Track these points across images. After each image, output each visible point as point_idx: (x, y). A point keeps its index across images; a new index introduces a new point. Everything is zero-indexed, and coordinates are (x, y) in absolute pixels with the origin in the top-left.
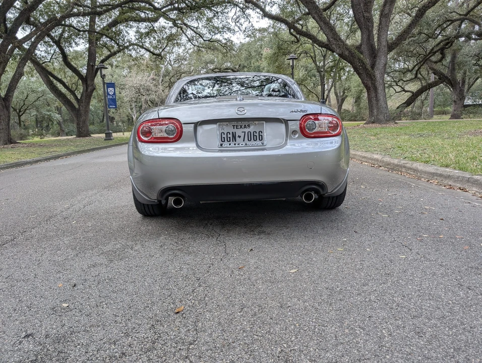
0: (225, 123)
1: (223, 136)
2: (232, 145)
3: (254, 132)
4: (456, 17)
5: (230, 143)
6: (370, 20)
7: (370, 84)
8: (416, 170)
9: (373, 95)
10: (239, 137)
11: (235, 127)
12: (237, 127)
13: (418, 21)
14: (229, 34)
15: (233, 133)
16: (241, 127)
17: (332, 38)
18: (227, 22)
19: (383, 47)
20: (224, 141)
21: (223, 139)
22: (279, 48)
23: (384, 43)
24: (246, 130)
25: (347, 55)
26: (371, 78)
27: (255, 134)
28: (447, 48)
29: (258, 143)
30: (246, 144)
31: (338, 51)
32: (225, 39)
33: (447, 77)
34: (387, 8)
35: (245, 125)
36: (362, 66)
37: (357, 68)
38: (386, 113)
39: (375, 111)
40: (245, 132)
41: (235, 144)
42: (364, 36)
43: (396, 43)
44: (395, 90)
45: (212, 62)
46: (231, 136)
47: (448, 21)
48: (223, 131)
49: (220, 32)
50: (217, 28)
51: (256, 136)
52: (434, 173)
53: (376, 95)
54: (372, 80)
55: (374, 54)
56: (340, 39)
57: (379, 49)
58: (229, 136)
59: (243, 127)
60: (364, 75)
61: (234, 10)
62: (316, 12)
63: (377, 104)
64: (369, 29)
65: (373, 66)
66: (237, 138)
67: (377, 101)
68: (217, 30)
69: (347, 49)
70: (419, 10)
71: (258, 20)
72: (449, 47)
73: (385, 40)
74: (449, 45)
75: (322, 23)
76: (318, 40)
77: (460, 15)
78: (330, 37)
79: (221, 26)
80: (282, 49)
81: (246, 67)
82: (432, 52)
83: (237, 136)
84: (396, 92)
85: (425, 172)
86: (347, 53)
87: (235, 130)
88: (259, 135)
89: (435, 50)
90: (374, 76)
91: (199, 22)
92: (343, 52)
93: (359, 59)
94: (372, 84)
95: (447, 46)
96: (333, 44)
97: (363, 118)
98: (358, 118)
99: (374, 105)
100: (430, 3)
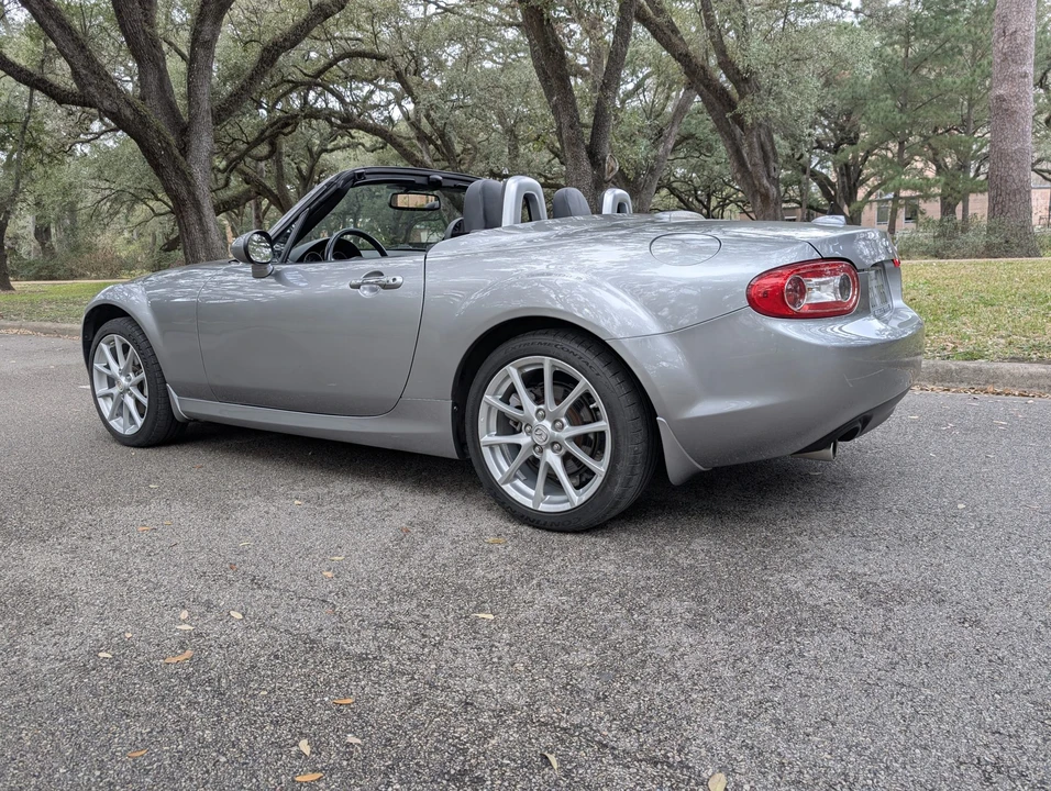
4: (299, 77)
7: (184, 194)
9: (193, 218)
17: (86, 68)
23: (206, 106)
25: (131, 118)
26: (186, 179)
28: (286, 135)
34: (207, 28)
36: (165, 149)
37: (153, 154)
43: (227, 110)
44: (153, 210)
53: (200, 219)
54: (189, 184)
55: (184, 131)
57: (193, 117)
60: (170, 171)
63: (205, 239)
64: (158, 65)
65: (184, 151)
67: (204, 234)
69: (129, 104)
70: (265, 49)
72: (290, 133)
73: (206, 97)
74: (290, 129)
75: (52, 22)
77: (305, 75)
78: (78, 64)
82: (260, 139)
86: (128, 112)
90: (191, 175)
92: (119, 110)
93: (158, 131)
94: (189, 193)
95: (286, 130)
96: (90, 84)
97: (72, 270)
98: (61, 272)
99: (197, 241)
100: (285, 40)
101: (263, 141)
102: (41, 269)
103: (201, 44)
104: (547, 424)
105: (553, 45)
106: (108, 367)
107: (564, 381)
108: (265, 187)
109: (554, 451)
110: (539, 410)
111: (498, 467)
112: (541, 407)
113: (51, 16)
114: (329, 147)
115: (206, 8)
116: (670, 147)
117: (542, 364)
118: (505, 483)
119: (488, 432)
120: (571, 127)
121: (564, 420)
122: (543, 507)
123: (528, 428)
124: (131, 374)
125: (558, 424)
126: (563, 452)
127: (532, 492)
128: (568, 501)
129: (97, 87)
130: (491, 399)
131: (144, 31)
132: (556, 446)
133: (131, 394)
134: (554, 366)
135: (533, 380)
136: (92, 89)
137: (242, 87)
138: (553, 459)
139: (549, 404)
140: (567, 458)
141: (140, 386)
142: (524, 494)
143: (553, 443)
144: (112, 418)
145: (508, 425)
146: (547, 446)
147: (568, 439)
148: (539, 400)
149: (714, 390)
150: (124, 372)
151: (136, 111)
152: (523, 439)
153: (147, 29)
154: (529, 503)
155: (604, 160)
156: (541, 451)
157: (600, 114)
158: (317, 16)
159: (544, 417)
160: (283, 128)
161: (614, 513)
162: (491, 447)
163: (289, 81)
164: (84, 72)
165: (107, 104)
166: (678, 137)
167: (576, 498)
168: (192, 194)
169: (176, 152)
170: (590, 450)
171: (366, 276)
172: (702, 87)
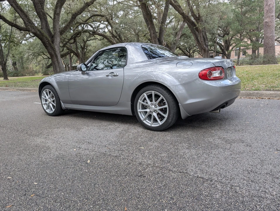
4: (81, 22)
7: (53, 53)
9: (55, 60)
17: (27, 21)
23: (58, 30)
26: (53, 49)
34: (58, 10)
36: (48, 42)
37: (45, 43)
42: (44, 23)
43: (63, 31)
53: (57, 60)
54: (54, 51)
55: (52, 37)
57: (55, 33)
60: (49, 48)
63: (59, 65)
64: (45, 20)
65: (53, 42)
67: (58, 64)
70: (73, 15)
72: (79, 36)
73: (58, 28)
74: (79, 35)
75: (18, 10)
77: (83, 21)
78: (25, 21)
84: (44, 59)
86: (38, 33)
90: (55, 48)
93: (46, 37)
94: (54, 53)
95: (78, 36)
96: (29, 26)
99: (57, 66)
100: (78, 12)
101: (72, 39)
102: (14, 74)
103: (57, 13)
104: (153, 106)
105: (148, 13)
106: (45, 97)
107: (157, 96)
108: (73, 51)
109: (155, 113)
110: (151, 103)
111: (142, 117)
112: (152, 102)
113: (18, 8)
114: (89, 39)
115: (58, 5)
116: (179, 37)
117: (152, 93)
118: (144, 120)
119: (139, 109)
120: (154, 34)
121: (157, 105)
122: (153, 126)
123: (149, 108)
124: (51, 99)
125: (156, 106)
126: (157, 113)
127: (150, 122)
128: (159, 124)
129: (31, 26)
130: (140, 101)
131: (42, 11)
132: (156, 111)
133: (51, 103)
134: (155, 93)
135: (150, 97)
136: (29, 27)
137: (67, 25)
138: (155, 114)
139: (154, 102)
140: (158, 114)
141: (53, 101)
142: (148, 123)
143: (155, 111)
144: (46, 109)
145: (144, 107)
146: (153, 112)
147: (158, 110)
148: (151, 101)
149: (192, 97)
150: (49, 98)
151: (40, 32)
152: (148, 110)
153: (43, 11)
154: (149, 125)
155: (162, 42)
156: (152, 113)
157: (161, 30)
158: (86, 6)
159: (152, 105)
160: (77, 35)
161: (170, 126)
162: (140, 112)
163: (79, 23)
164: (27, 22)
165: (33, 30)
166: (181, 35)
167: (160, 123)
168: (55, 53)
169: (51, 42)
170: (163, 112)
171: (110, 73)
172: (187, 21)
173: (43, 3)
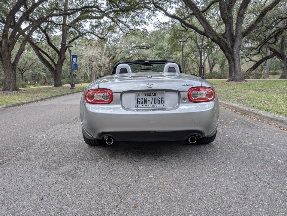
0: (140, 92)
1: (139, 100)
2: (144, 106)
3: (158, 98)
5: (143, 105)
6: (231, 18)
7: (230, 57)
8: (260, 115)
9: (232, 64)
10: (149, 101)
11: (146, 95)
12: (147, 95)
13: (261, 19)
14: (145, 25)
15: (145, 98)
16: (150, 95)
17: (207, 29)
18: (144, 18)
19: (239, 35)
20: (139, 104)
21: (138, 102)
22: (175, 34)
23: (240, 32)
24: (154, 97)
25: (217, 39)
26: (231, 53)
27: (159, 99)
28: (279, 35)
29: (161, 105)
30: (153, 106)
31: (211, 37)
32: (143, 29)
33: (278, 53)
34: (242, 11)
35: (153, 94)
36: (225, 46)
37: (222, 48)
38: (240, 75)
39: (233, 74)
40: (152, 98)
41: (146, 106)
42: (227, 28)
43: (247, 32)
44: (246, 60)
45: (134, 42)
46: (143, 100)
47: (280, 18)
48: (138, 97)
49: (139, 24)
50: (138, 22)
51: (159, 101)
52: (272, 118)
53: (234, 64)
54: (232, 55)
55: (233, 39)
56: (212, 30)
57: (236, 36)
58: (142, 100)
59: (151, 95)
60: (227, 52)
61: (148, 12)
62: (198, 14)
63: (235, 69)
64: (230, 24)
65: (232, 46)
66: (147, 102)
68: (138, 23)
69: (217, 36)
71: (162, 17)
72: (280, 35)
73: (240, 30)
74: (280, 33)
75: (201, 20)
76: (199, 30)
79: (140, 21)
80: (176, 35)
81: (155, 45)
82: (270, 38)
83: (147, 100)
84: (246, 61)
85: (267, 117)
86: (216, 38)
87: (146, 97)
88: (162, 100)
89: (271, 36)
90: (233, 52)
91: (127, 19)
92: (214, 38)
94: (232, 57)
95: (279, 34)
96: (208, 33)
97: (225, 76)
98: (222, 77)
99: (233, 70)
100: (269, 8)
103: (241, 16)
164: (207, 30)
173: (231, 7)
